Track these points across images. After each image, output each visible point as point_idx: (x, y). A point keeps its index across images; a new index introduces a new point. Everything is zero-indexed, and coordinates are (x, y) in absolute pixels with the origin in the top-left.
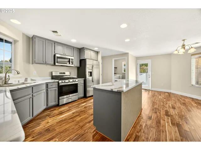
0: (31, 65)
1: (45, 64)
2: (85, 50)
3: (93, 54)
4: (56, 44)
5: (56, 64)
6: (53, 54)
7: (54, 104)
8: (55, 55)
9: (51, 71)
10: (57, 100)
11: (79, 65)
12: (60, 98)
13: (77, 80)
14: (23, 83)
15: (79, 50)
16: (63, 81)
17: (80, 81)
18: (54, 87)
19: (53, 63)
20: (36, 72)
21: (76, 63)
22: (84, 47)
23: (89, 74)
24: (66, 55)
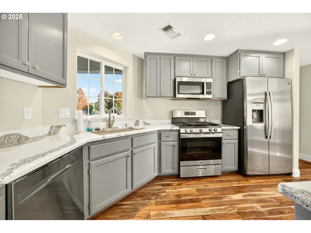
0: (144, 100)
1: (160, 97)
2: (242, 55)
3: (266, 62)
4: (177, 58)
5: (178, 96)
6: (173, 78)
7: (171, 172)
8: (175, 80)
9: (171, 109)
10: (176, 166)
11: (225, 96)
12: (182, 163)
13: (219, 130)
14: (131, 129)
15: (225, 60)
16: (189, 130)
17: (228, 132)
18: (171, 139)
19: (172, 95)
20: (150, 111)
21: (219, 92)
22: (237, 51)
23: (255, 116)
24: (196, 76)
